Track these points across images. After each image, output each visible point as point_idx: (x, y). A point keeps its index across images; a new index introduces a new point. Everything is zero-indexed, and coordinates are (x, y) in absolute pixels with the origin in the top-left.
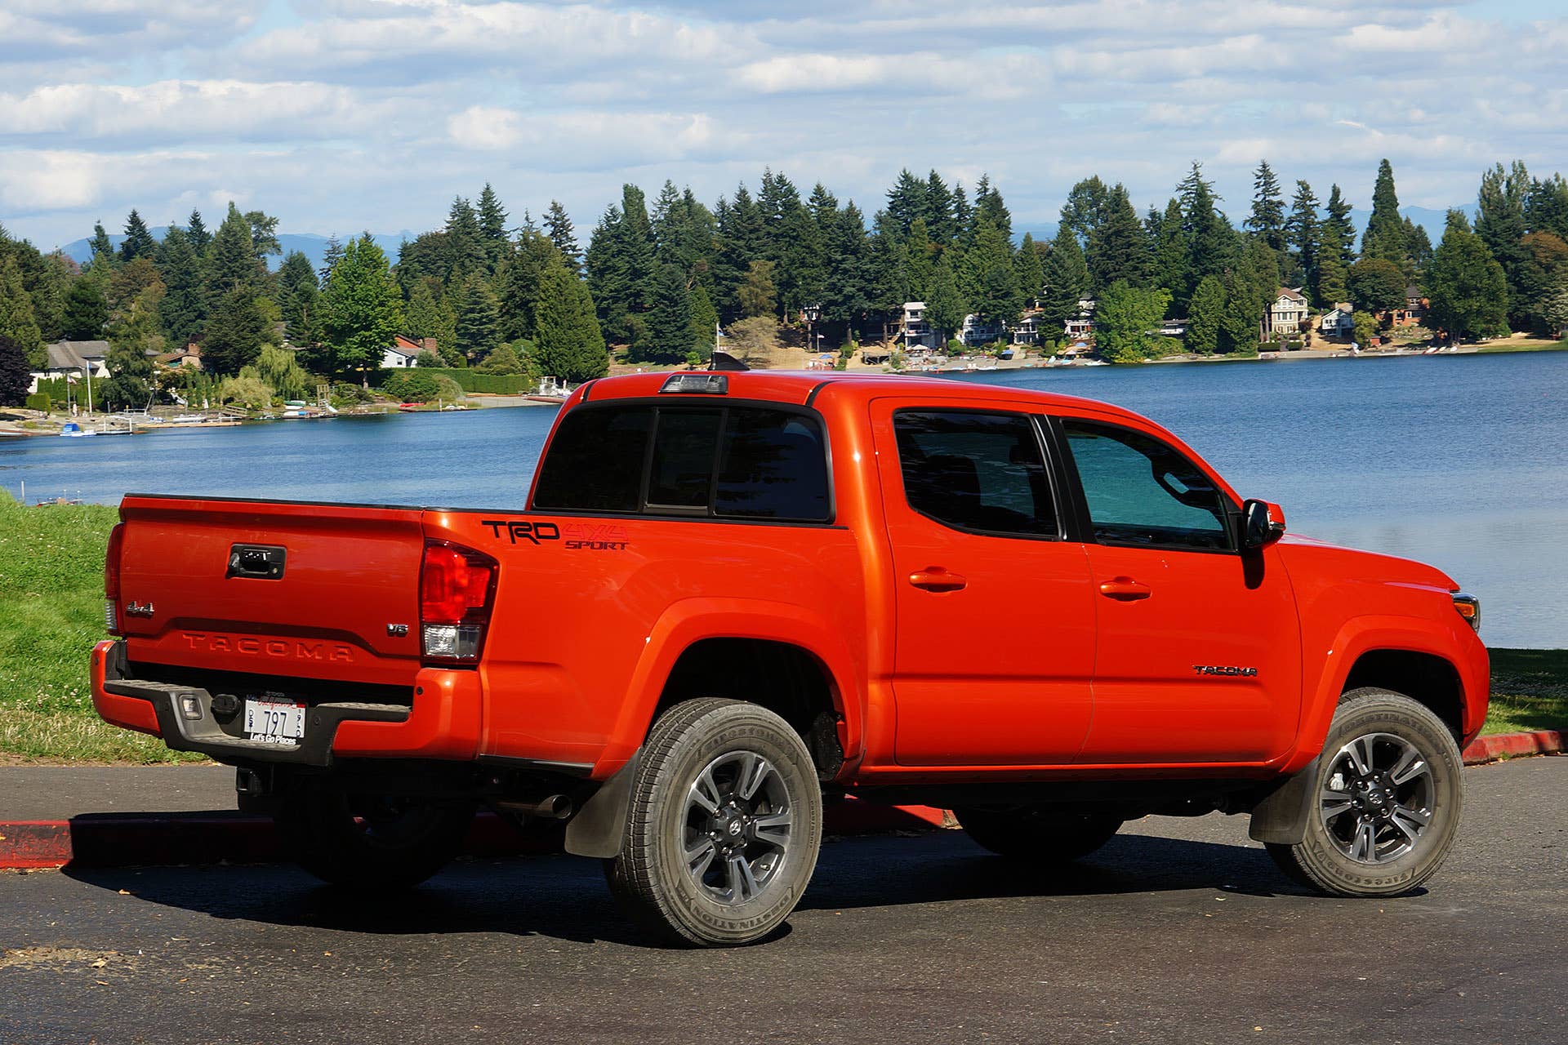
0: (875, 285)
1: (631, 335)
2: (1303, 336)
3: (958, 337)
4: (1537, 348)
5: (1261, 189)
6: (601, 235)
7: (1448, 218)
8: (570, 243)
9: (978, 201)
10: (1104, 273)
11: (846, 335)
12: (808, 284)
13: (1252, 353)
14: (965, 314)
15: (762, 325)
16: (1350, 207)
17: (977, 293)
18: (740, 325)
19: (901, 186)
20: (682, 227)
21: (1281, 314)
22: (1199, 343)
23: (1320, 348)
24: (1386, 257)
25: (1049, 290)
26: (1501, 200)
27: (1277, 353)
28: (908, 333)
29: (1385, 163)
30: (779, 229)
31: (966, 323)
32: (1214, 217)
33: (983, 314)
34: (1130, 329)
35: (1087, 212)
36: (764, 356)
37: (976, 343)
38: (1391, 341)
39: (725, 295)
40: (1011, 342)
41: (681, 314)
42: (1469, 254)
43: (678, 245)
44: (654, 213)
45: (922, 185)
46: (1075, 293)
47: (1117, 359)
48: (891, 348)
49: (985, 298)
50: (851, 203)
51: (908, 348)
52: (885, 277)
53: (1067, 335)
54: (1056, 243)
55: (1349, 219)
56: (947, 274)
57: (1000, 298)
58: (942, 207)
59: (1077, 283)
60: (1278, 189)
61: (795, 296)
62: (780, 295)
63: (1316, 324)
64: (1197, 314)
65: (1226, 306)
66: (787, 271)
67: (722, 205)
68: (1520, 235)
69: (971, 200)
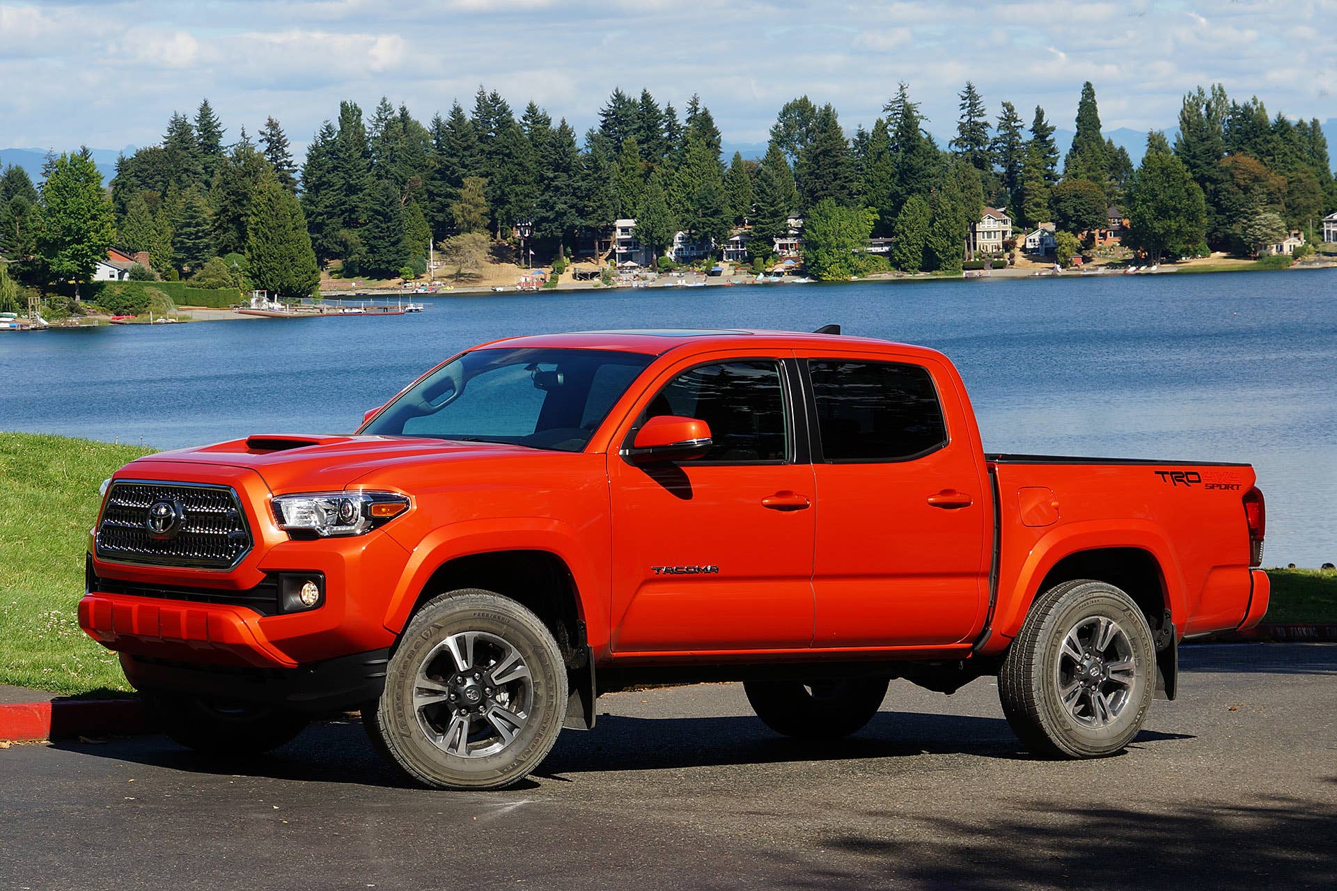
0: (586, 203)
1: (345, 250)
2: (1007, 255)
3: (668, 254)
4: (1235, 268)
5: (965, 111)
6: (316, 151)
7: (1149, 140)
8: (285, 159)
9: (688, 121)
10: (812, 192)
11: (558, 252)
12: (521, 201)
13: (957, 272)
14: (675, 232)
15: (475, 242)
16: (1053, 129)
17: (687, 211)
18: (453, 241)
19: (613, 105)
20: (397, 144)
21: (986, 233)
22: (905, 261)
23: (1023, 266)
24: (1088, 178)
25: (758, 208)
26: (1200, 123)
27: (981, 271)
28: (619, 249)
29: (1088, 86)
30: (492, 146)
31: (677, 240)
32: (920, 138)
33: (693, 231)
34: (838, 247)
35: (797, 133)
36: (477, 272)
37: (685, 260)
38: (1092, 261)
39: (439, 211)
40: (720, 259)
41: (394, 230)
42: (1168, 176)
43: (393, 161)
44: (369, 130)
45: (633, 104)
46: (784, 211)
47: (825, 276)
48: (602, 264)
49: (695, 216)
50: (563, 122)
51: (619, 265)
52: (597, 194)
53: (775, 252)
54: (766, 162)
55: (1053, 140)
56: (657, 191)
57: (709, 216)
58: (654, 126)
59: (785, 201)
60: (983, 110)
61: (508, 212)
62: (493, 212)
63: (1020, 243)
64: (903, 232)
65: (931, 225)
66: (500, 188)
67: (437, 122)
68: (1219, 157)
69: (682, 119)
